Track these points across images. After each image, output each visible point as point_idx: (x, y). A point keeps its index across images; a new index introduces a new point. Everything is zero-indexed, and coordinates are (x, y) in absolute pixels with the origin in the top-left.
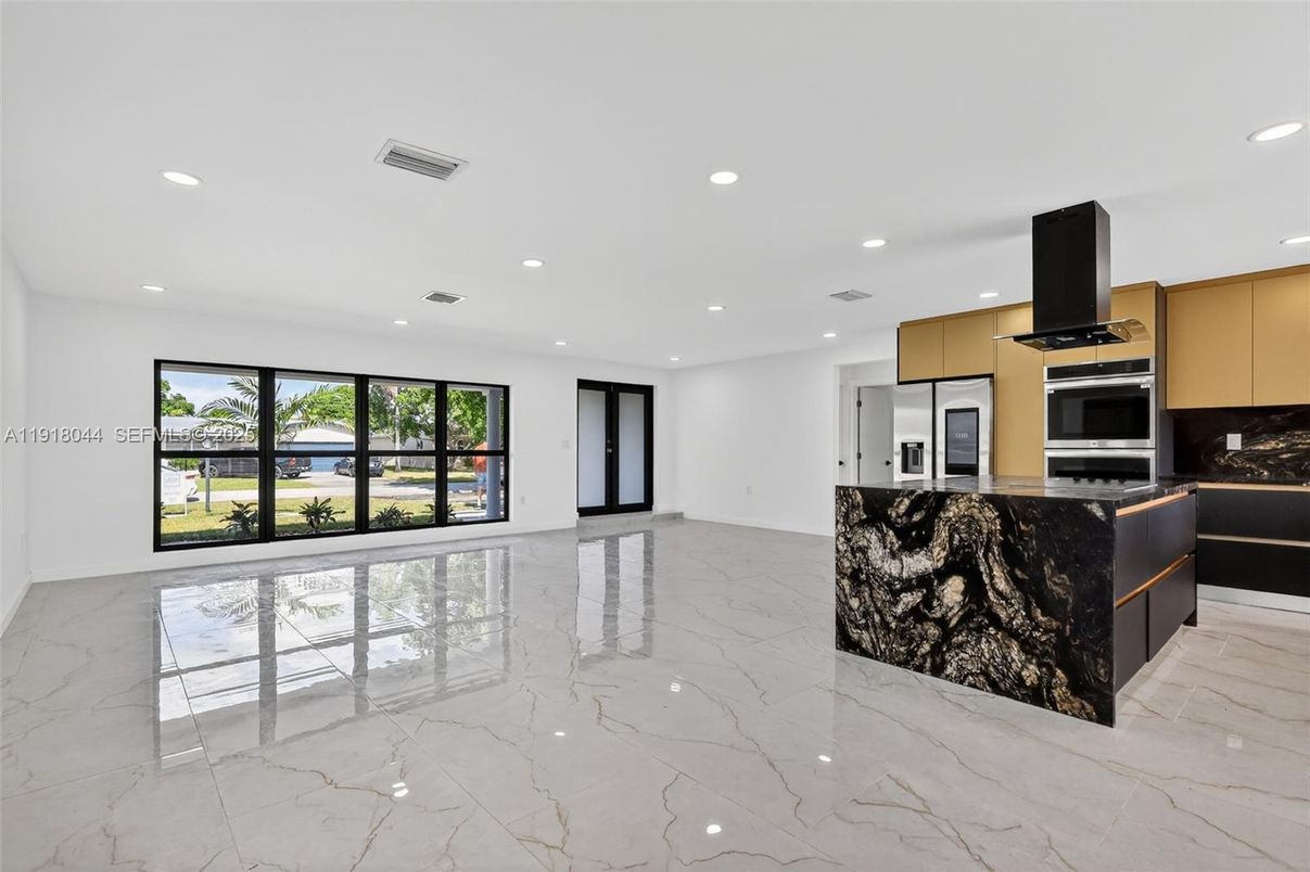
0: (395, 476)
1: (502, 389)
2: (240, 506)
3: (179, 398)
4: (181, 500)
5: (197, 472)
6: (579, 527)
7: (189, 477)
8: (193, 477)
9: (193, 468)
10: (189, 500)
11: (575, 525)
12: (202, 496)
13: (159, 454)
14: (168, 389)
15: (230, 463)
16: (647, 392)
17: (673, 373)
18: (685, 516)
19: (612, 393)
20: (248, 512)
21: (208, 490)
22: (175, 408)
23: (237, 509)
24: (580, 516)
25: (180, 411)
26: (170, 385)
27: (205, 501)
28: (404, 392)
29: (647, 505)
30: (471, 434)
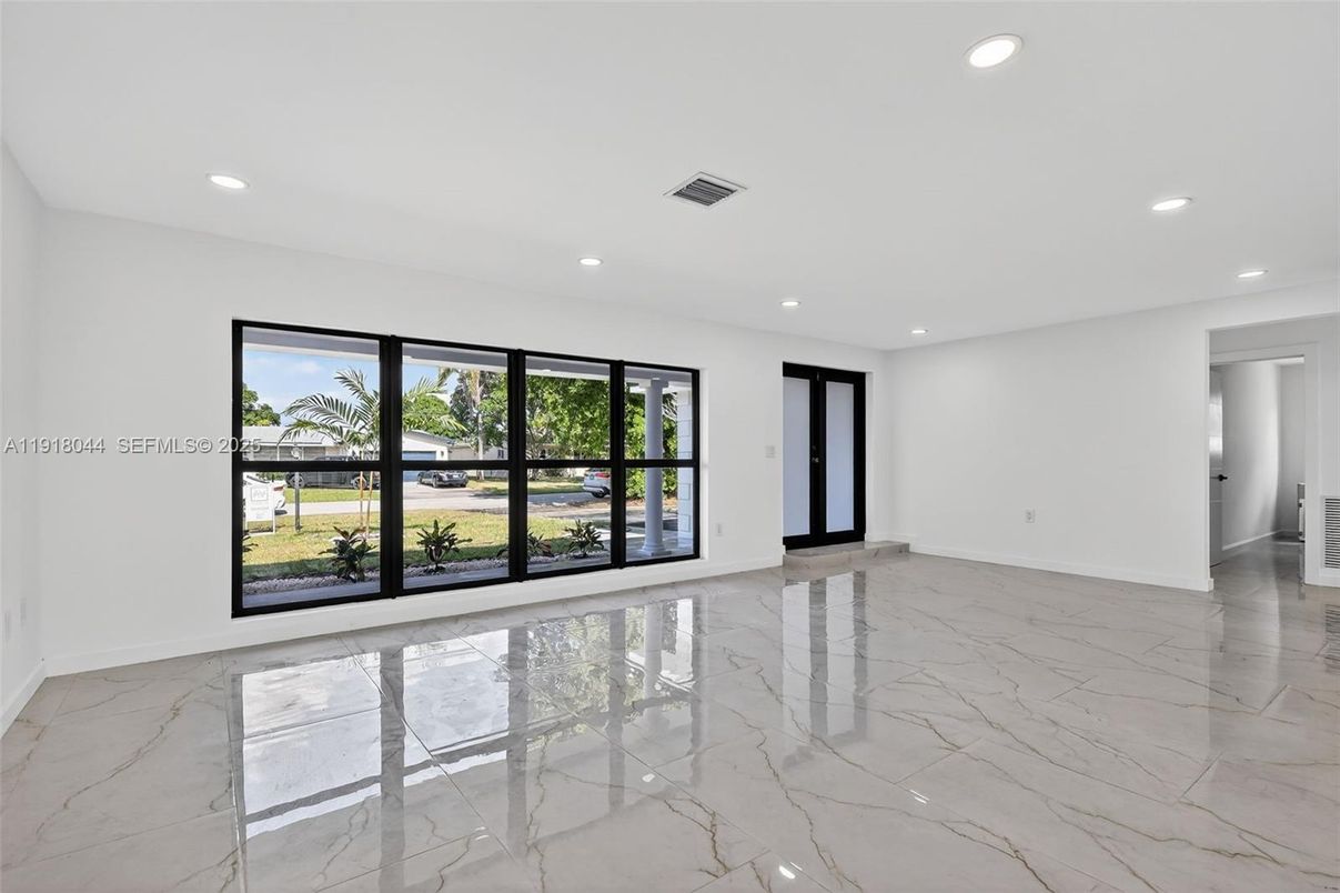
0: (480, 486)
1: (690, 374)
2: (344, 534)
3: (266, 408)
4: (269, 516)
5: (283, 482)
6: (786, 564)
7: (276, 489)
8: (281, 488)
9: (280, 478)
10: (277, 513)
11: (781, 564)
12: (291, 509)
13: (239, 465)
14: (256, 399)
15: (320, 476)
16: (857, 380)
17: (889, 355)
18: (911, 550)
19: (817, 379)
20: (353, 542)
21: (297, 502)
22: (262, 418)
23: (341, 538)
24: (787, 549)
25: (266, 421)
26: (258, 396)
27: (294, 514)
28: (486, 398)
29: (857, 533)
30: (556, 442)
